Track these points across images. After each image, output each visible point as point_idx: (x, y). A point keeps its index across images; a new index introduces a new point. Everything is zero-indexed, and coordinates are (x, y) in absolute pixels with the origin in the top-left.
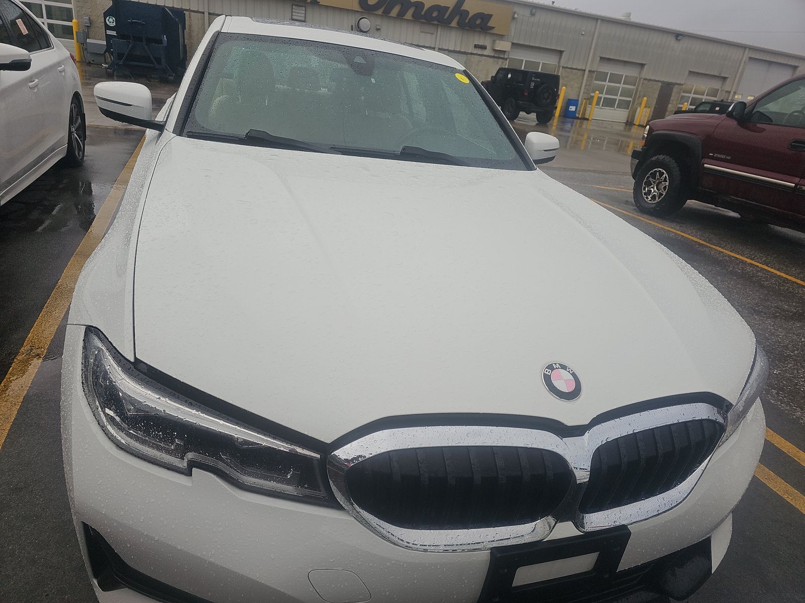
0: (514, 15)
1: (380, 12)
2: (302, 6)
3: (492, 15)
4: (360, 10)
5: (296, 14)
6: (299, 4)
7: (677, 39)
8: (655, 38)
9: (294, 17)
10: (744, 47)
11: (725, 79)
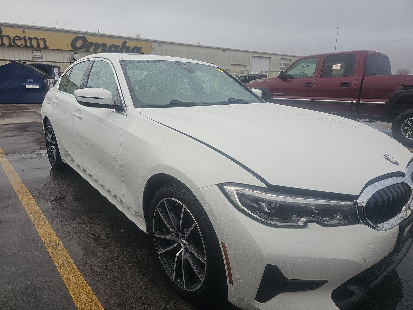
0: (152, 47)
1: (84, 50)
2: (39, 51)
3: (142, 47)
4: (72, 50)
5: (35, 55)
6: (36, 50)
7: (223, 51)
8: (214, 52)
9: (34, 56)
10: (250, 52)
11: (245, 65)
